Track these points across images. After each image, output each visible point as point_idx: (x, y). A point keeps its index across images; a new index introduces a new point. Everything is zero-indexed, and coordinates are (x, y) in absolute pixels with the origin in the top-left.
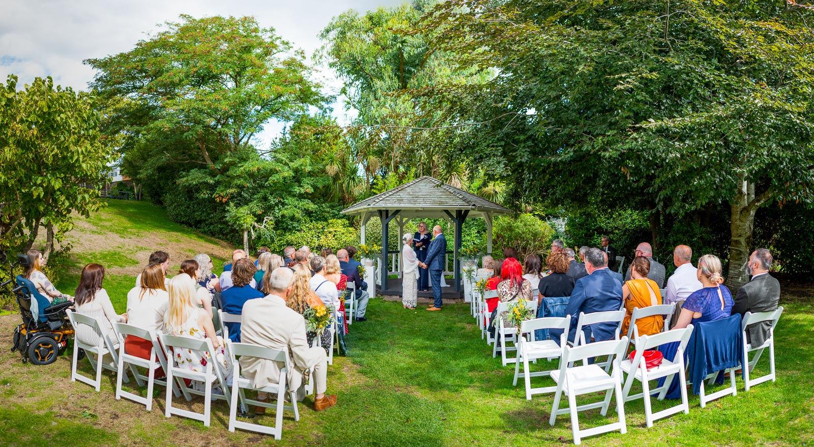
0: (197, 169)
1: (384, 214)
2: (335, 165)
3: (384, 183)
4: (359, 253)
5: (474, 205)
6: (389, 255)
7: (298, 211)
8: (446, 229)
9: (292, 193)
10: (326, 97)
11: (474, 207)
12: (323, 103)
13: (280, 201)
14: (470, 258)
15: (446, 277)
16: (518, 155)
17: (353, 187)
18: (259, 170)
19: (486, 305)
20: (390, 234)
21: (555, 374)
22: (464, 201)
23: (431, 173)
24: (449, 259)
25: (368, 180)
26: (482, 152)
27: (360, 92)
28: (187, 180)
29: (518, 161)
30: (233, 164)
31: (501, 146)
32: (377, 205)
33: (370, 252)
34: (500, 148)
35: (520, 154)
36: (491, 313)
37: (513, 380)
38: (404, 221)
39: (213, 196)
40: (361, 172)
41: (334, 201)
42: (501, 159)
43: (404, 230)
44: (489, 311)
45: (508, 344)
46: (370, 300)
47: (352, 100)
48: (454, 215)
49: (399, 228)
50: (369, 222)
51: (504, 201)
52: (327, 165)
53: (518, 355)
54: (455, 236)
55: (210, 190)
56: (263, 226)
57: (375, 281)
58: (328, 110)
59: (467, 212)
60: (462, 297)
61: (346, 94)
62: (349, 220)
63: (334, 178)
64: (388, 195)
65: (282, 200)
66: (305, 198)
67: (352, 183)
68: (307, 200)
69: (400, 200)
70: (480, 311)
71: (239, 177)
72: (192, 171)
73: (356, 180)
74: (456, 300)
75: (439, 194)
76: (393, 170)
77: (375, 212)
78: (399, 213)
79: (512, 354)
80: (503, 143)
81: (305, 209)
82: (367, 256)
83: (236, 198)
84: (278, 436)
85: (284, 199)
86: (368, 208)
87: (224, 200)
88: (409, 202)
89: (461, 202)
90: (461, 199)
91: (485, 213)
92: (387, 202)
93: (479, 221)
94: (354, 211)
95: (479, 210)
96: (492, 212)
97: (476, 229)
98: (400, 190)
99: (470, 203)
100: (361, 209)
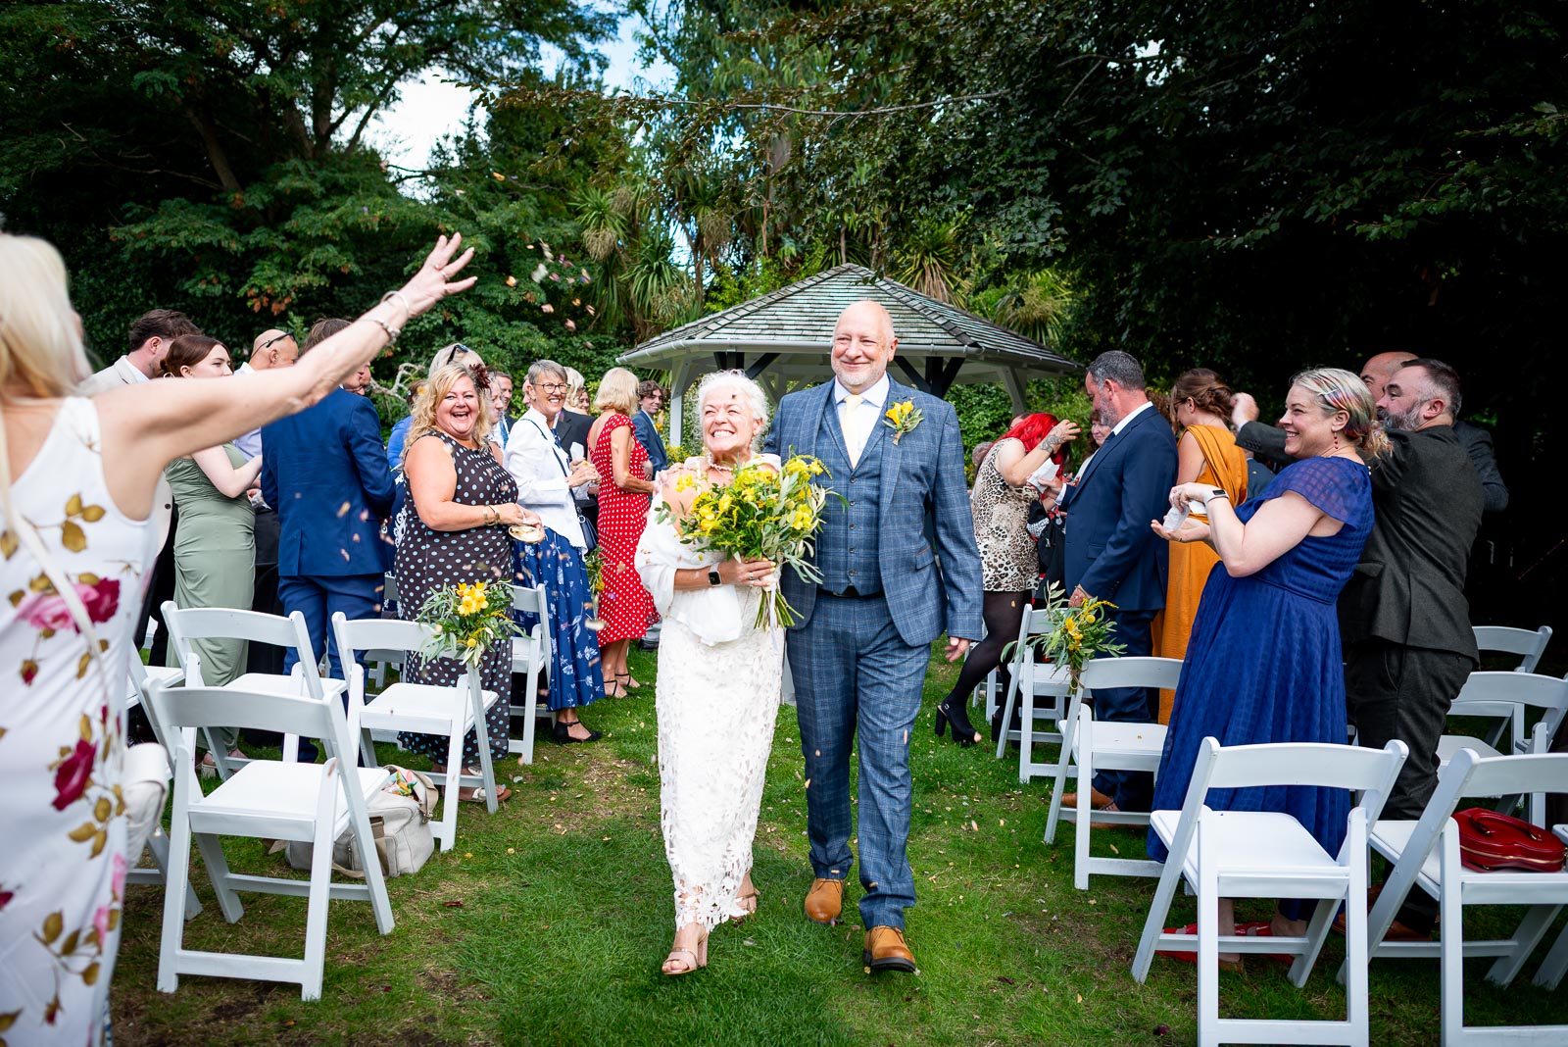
0: (184, 201)
2: (610, 228)
3: (741, 285)
5: (975, 344)
7: (503, 352)
9: (485, 303)
10: (589, 15)
11: (974, 349)
12: (581, 39)
13: (448, 323)
16: (1096, 190)
17: (656, 294)
18: (383, 221)
21: (1164, 822)
22: (948, 332)
23: (869, 259)
25: (700, 279)
26: (992, 183)
27: (682, 10)
28: (150, 232)
29: (1094, 213)
30: (304, 198)
31: (1047, 163)
32: (714, 339)
34: (1041, 170)
35: (1102, 188)
37: (1045, 825)
39: (241, 293)
40: (681, 254)
41: (604, 332)
42: (1043, 203)
45: (1039, 724)
47: (661, 33)
48: (922, 372)
51: (1062, 341)
52: (588, 227)
53: (1064, 757)
55: (229, 273)
56: (393, 391)
58: (593, 63)
59: (957, 362)
61: (643, 12)
63: (605, 267)
64: (743, 313)
65: (454, 319)
66: (523, 318)
67: (653, 283)
68: (526, 324)
69: (777, 327)
71: (323, 241)
72: (171, 204)
73: (667, 275)
76: (765, 249)
77: (707, 360)
79: (1047, 752)
80: (1052, 155)
81: (521, 349)
83: (316, 304)
84: (312, 990)
85: (460, 318)
86: (687, 348)
87: (276, 308)
88: (799, 332)
89: (940, 336)
90: (940, 326)
91: (1008, 368)
92: (738, 331)
93: (997, 394)
94: (653, 355)
95: (987, 360)
96: (1025, 365)
97: (987, 417)
98: (776, 301)
99: (965, 338)
100: (670, 350)
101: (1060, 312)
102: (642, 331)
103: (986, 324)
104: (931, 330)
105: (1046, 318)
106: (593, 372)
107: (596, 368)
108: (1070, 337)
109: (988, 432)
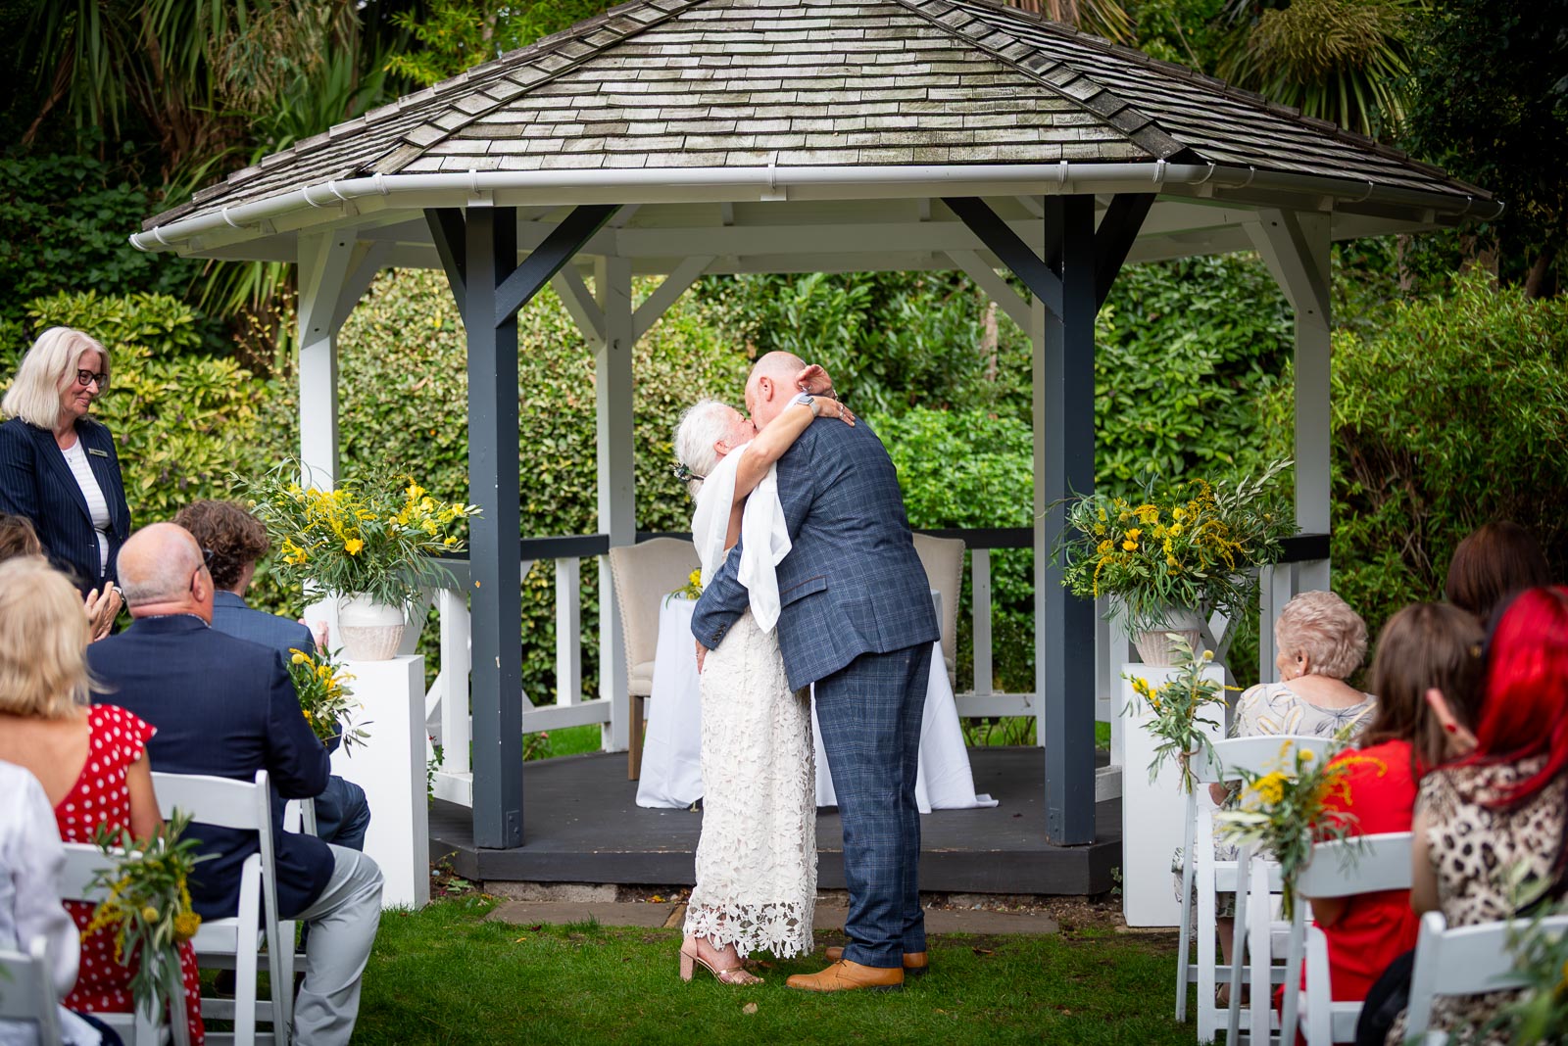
1: (480, 243)
4: (291, 554)
5: (1185, 156)
6: (528, 570)
8: (969, 357)
11: (1184, 169)
14: (1176, 600)
15: (980, 736)
17: (221, 33)
19: (1317, 946)
20: (533, 404)
22: (1105, 122)
24: (999, 595)
32: (428, 175)
33: (378, 542)
36: (1355, 1007)
38: (637, 300)
41: (66, 147)
43: (640, 371)
44: (1338, 995)
46: (392, 922)
48: (1033, 234)
49: (602, 357)
50: (360, 316)
51: (1417, 122)
54: (1038, 410)
57: (423, 776)
59: (1131, 207)
60: (1105, 885)
62: (192, 301)
64: (506, 90)
69: (609, 132)
70: (1260, 994)
74: (1064, 911)
75: (911, 72)
77: (404, 229)
78: (600, 235)
82: (353, 577)
86: (351, 200)
88: (677, 143)
89: (1083, 135)
90: (1081, 107)
91: (1275, 214)
92: (498, 147)
93: (1230, 280)
94: (246, 223)
95: (1221, 197)
96: (1327, 205)
97: (1207, 346)
98: (601, 53)
99: (1155, 137)
100: (300, 209)
101: (1401, 34)
102: (183, 141)
103: (1204, 89)
104: (1056, 119)
105: (1362, 54)
106: (41, 266)
107: (49, 255)
108: (1440, 109)
109: (1213, 390)
